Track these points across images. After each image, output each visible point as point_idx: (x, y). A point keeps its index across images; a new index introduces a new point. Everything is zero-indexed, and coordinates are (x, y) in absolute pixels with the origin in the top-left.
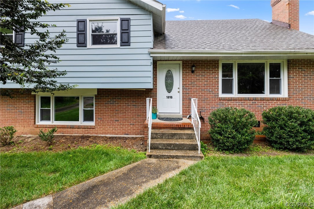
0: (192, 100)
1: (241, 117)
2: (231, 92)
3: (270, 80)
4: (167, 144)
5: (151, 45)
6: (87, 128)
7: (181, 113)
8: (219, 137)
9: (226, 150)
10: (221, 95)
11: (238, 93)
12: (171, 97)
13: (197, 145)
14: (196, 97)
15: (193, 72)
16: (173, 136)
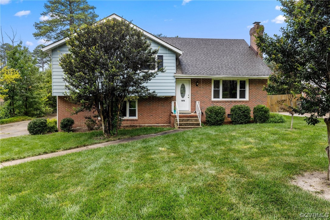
0: (197, 102)
1: (218, 110)
2: (219, 97)
3: (240, 90)
4: (186, 123)
5: (175, 71)
6: (133, 121)
7: (190, 110)
8: (209, 119)
9: (212, 125)
10: (213, 99)
11: (223, 98)
12: (184, 101)
13: (200, 123)
14: (199, 101)
15: (197, 85)
16: (188, 120)
